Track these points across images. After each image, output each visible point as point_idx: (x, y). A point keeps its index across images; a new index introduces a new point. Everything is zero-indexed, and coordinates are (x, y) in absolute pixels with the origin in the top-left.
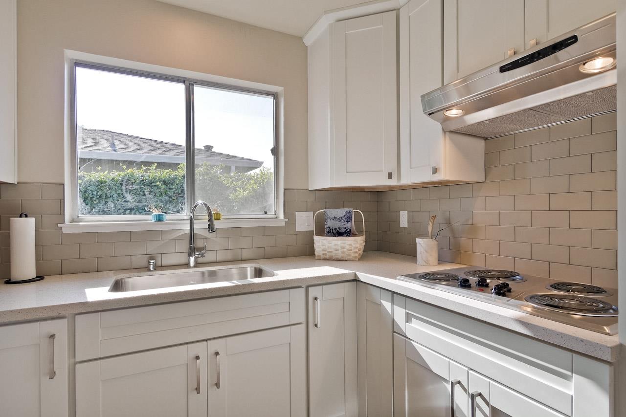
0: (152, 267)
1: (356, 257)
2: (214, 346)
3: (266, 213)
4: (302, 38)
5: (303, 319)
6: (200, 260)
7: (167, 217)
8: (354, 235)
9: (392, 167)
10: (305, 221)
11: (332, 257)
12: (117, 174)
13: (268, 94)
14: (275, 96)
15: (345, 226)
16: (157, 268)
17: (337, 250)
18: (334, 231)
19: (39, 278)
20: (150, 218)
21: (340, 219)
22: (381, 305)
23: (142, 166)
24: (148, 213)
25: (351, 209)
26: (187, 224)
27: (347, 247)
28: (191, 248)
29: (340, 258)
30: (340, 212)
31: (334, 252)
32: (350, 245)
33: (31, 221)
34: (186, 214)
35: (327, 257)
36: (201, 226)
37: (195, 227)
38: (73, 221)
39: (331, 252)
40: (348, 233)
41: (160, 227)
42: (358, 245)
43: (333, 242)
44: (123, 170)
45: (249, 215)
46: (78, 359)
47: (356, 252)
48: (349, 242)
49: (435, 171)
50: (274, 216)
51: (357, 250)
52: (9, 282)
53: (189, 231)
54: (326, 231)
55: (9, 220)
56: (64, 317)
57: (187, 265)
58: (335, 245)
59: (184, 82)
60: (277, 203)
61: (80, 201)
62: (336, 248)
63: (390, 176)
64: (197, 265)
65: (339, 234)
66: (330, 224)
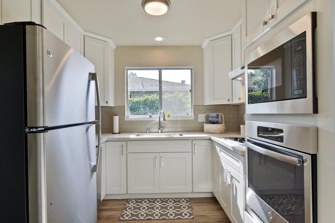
0: (148, 132)
1: (219, 132)
2: (161, 154)
3: (188, 114)
4: (201, 46)
5: (191, 151)
6: (163, 131)
7: (153, 116)
8: (220, 123)
9: (230, 97)
10: (202, 118)
11: (210, 132)
12: (142, 98)
13: (188, 69)
14: (191, 70)
15: (216, 120)
16: (149, 132)
17: (211, 129)
18: (212, 122)
19: (119, 133)
20: (148, 116)
21: (214, 117)
22: (216, 147)
23: (152, 95)
24: (147, 115)
25: (218, 113)
26: (158, 118)
27: (215, 128)
28: (159, 126)
29: (213, 133)
30: (214, 115)
31: (210, 130)
32: (216, 127)
33: (118, 117)
34: (158, 115)
35: (208, 132)
36: (162, 119)
37: (161, 119)
38: (127, 117)
39: (209, 130)
40: (217, 123)
41: (150, 119)
42: (219, 127)
43: (210, 126)
44: (144, 97)
45: (181, 115)
46: (128, 152)
47: (219, 130)
48: (216, 126)
49: (240, 99)
50: (191, 116)
51: (219, 129)
52: (113, 133)
53: (159, 121)
54: (209, 122)
55: (113, 117)
56: (125, 141)
57: (158, 132)
58: (210, 127)
59: (158, 70)
60: (192, 111)
61: (129, 111)
62: (211, 128)
63: (229, 100)
64: (161, 132)
65: (214, 123)
66: (210, 119)
